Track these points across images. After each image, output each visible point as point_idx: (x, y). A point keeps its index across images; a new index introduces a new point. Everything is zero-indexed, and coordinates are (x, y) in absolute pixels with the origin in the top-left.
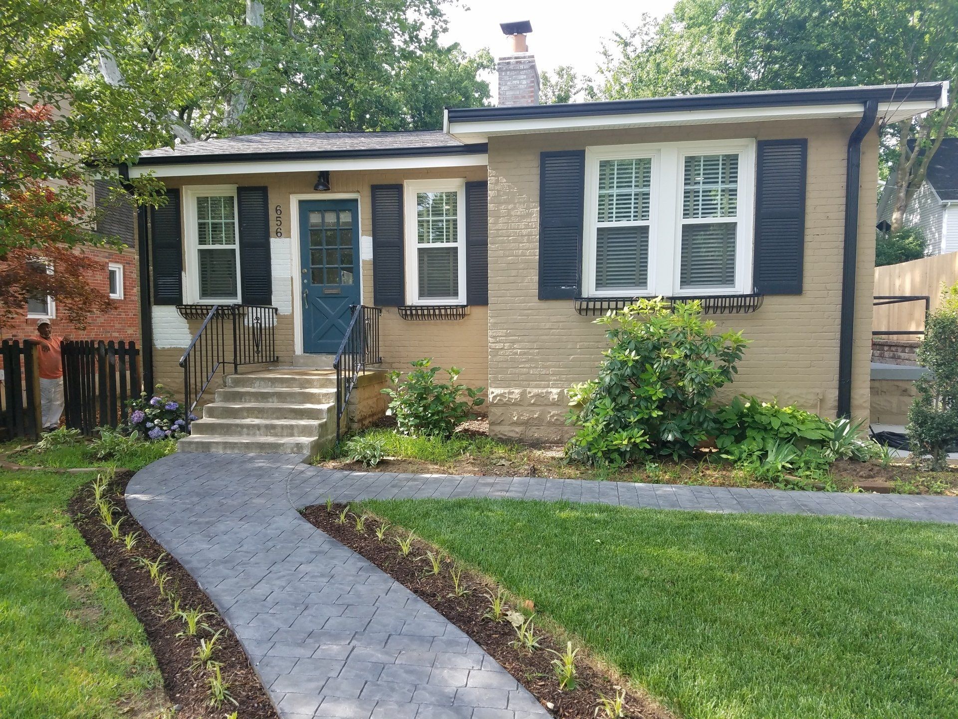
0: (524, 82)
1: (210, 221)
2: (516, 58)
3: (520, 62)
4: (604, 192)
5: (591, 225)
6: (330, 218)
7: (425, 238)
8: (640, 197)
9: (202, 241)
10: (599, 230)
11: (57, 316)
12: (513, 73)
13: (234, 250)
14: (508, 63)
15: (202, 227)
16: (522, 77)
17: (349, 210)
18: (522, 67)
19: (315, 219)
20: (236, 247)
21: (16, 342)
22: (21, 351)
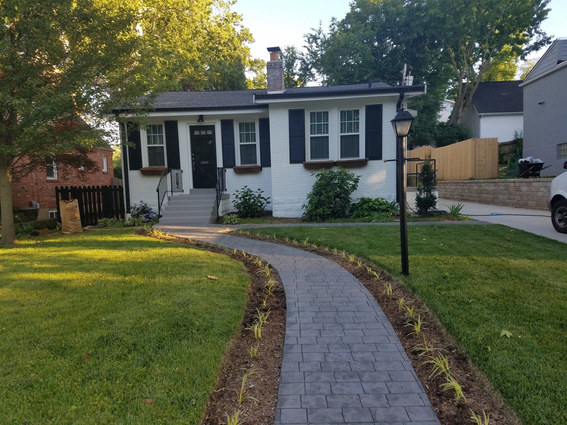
0: (278, 73)
1: (152, 135)
2: (274, 63)
3: (276, 65)
4: (312, 124)
5: (308, 136)
6: (203, 133)
7: (243, 140)
8: (325, 125)
9: (149, 143)
10: (311, 137)
11: (58, 178)
12: (273, 69)
13: (163, 147)
14: (271, 65)
15: (148, 137)
16: (277, 71)
17: (211, 130)
18: (277, 67)
19: (197, 133)
20: (164, 145)
21: (67, 187)
22: (69, 191)
